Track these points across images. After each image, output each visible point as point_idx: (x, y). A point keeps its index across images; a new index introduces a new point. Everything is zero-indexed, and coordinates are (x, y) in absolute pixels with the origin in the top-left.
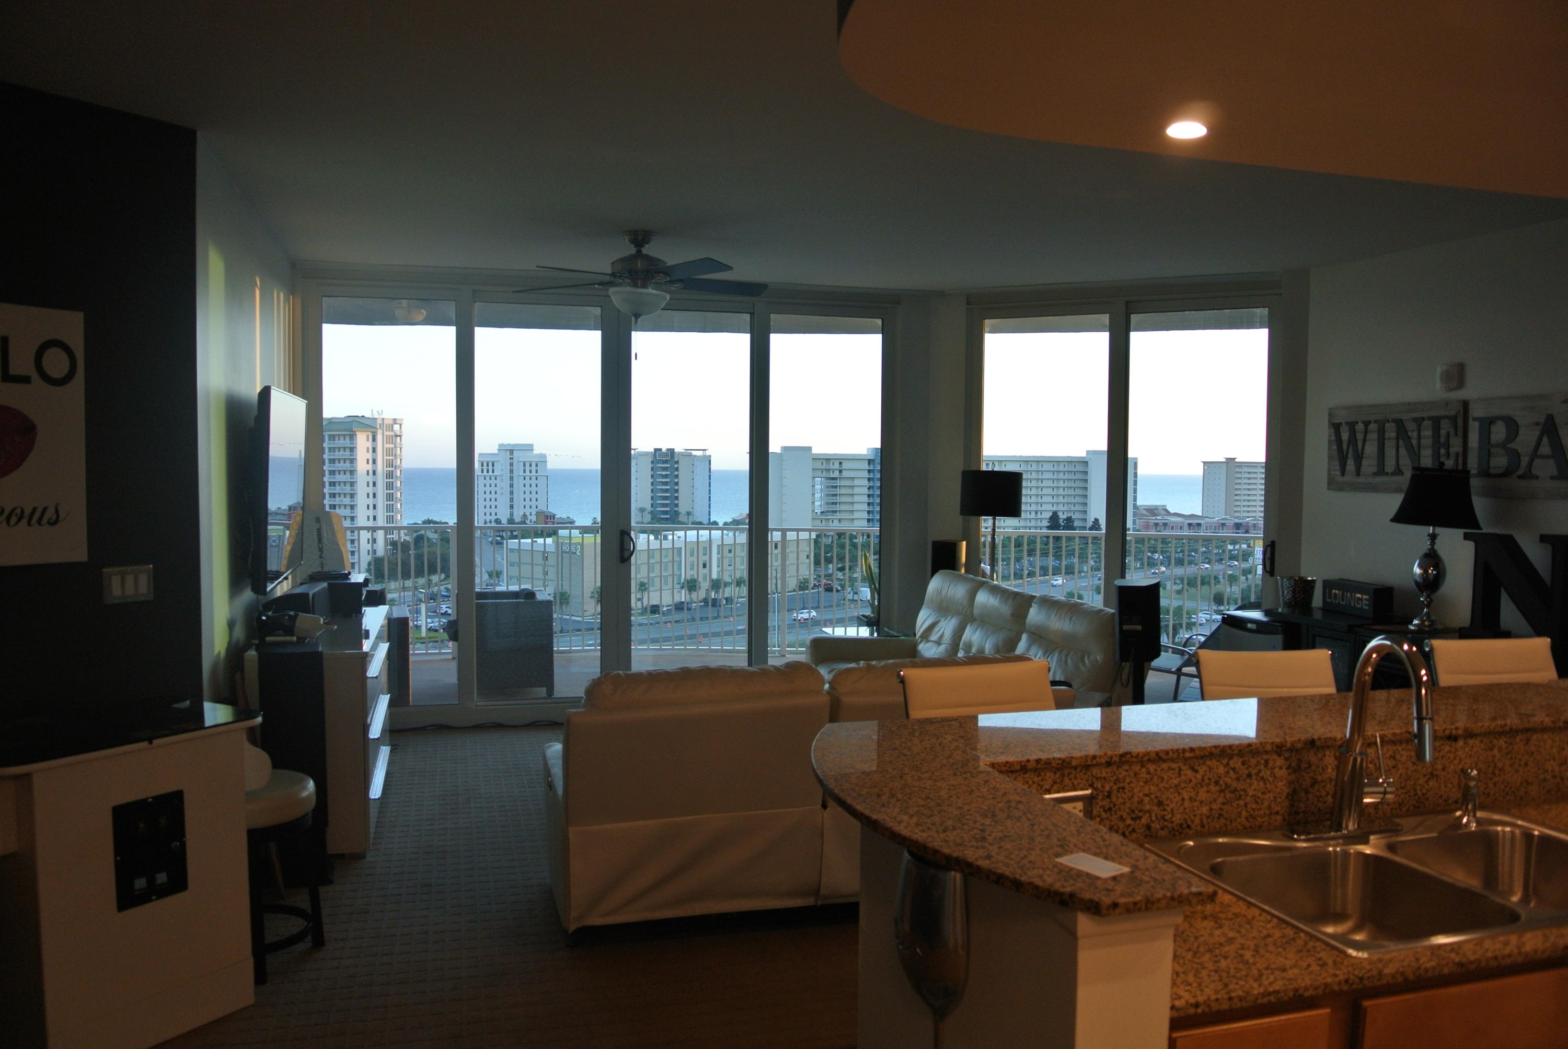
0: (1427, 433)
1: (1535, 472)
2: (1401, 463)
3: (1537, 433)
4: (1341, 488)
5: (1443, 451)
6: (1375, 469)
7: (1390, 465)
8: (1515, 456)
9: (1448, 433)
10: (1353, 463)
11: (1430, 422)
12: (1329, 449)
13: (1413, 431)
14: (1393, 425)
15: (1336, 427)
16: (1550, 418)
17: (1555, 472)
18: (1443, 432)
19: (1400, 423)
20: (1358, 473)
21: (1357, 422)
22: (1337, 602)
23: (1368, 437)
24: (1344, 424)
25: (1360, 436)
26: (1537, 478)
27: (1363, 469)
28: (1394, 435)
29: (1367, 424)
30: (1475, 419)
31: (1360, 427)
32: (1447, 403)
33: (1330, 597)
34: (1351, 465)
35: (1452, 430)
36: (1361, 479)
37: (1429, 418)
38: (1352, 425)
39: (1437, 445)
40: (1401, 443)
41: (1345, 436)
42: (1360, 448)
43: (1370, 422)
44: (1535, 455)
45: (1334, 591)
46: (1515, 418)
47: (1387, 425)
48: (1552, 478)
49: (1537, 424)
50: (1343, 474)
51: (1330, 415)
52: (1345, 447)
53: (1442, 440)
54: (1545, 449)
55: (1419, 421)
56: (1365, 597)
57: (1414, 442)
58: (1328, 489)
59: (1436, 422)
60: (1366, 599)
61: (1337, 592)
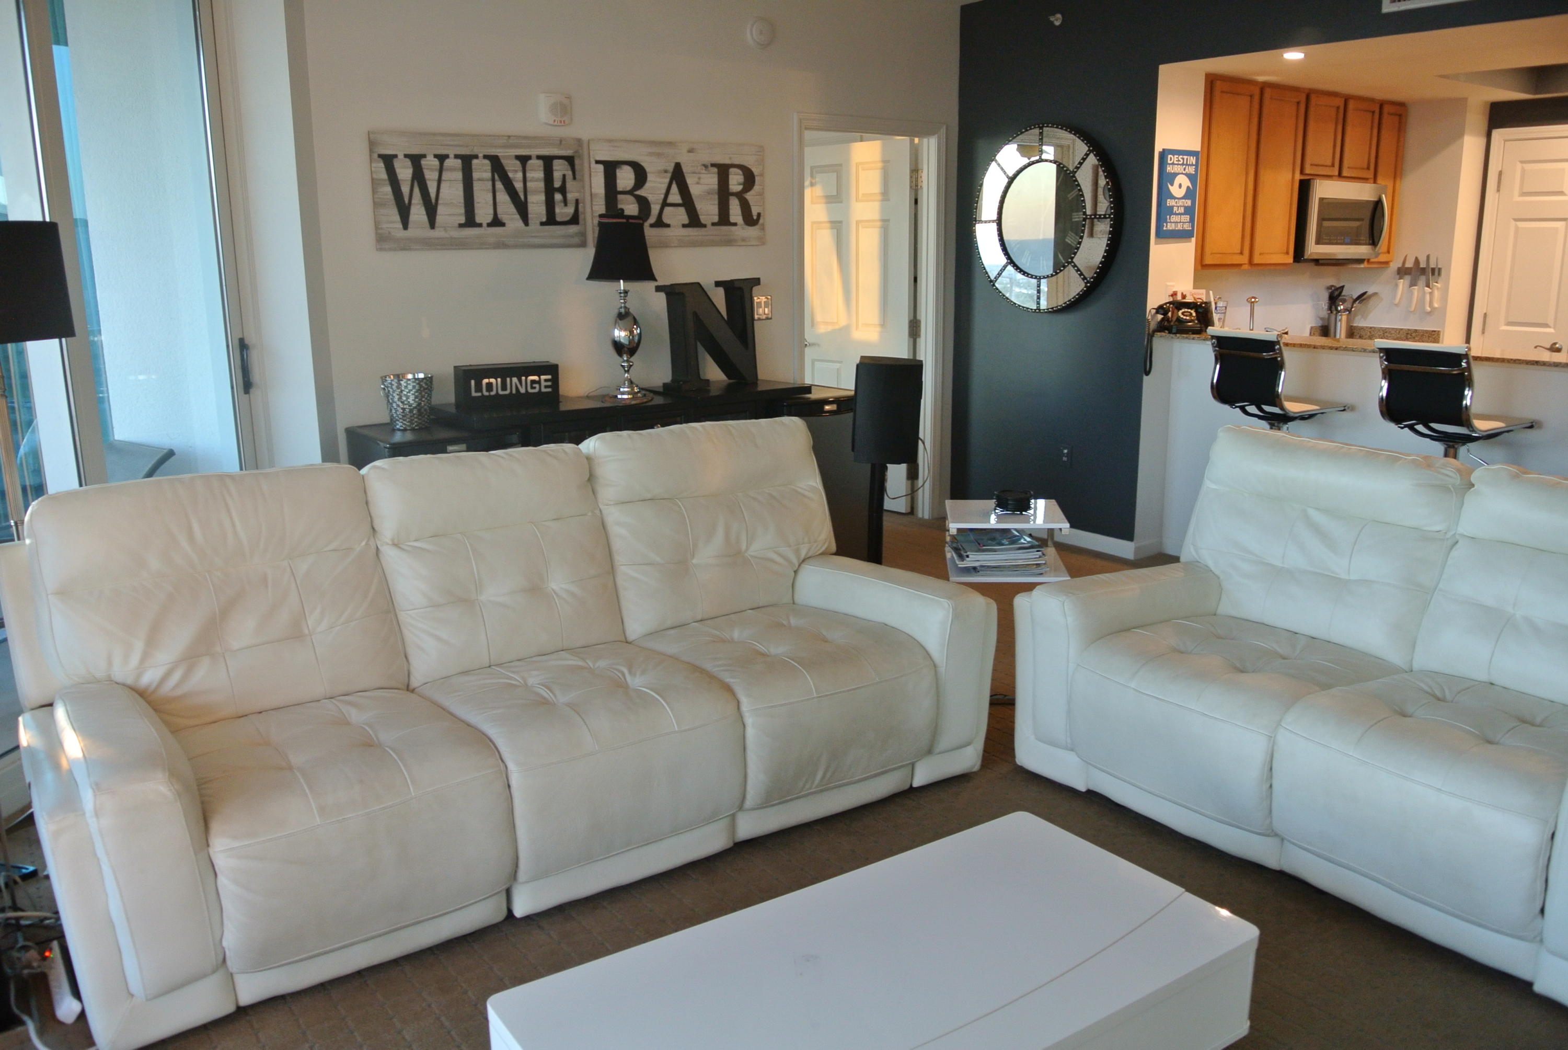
0: (536, 173)
1: (666, 220)
2: (499, 210)
3: (667, 180)
4: (405, 246)
5: (558, 197)
6: (462, 220)
7: (483, 213)
8: (644, 204)
9: (564, 176)
10: (423, 211)
11: (540, 162)
12: (374, 191)
13: (516, 171)
14: (487, 162)
15: (388, 160)
16: (678, 167)
17: (686, 221)
18: (557, 176)
19: (496, 164)
20: (432, 224)
21: (424, 156)
22: (493, 393)
23: (445, 176)
24: (401, 156)
25: (431, 176)
26: (668, 226)
27: (439, 219)
28: (488, 175)
29: (442, 158)
30: (597, 162)
31: (431, 163)
32: (561, 141)
33: (479, 388)
34: (418, 213)
35: (569, 173)
36: (437, 233)
37: (539, 157)
38: (416, 160)
39: (550, 190)
40: (499, 185)
41: (405, 172)
42: (432, 191)
43: (447, 156)
44: (665, 204)
45: (485, 381)
46: (642, 164)
47: (475, 162)
48: (684, 226)
49: (666, 171)
50: (405, 226)
51: (372, 144)
52: (405, 189)
53: (557, 184)
54: (675, 197)
55: (524, 160)
56: (543, 377)
57: (519, 186)
58: (381, 249)
59: (548, 161)
60: (546, 380)
61: (493, 380)
